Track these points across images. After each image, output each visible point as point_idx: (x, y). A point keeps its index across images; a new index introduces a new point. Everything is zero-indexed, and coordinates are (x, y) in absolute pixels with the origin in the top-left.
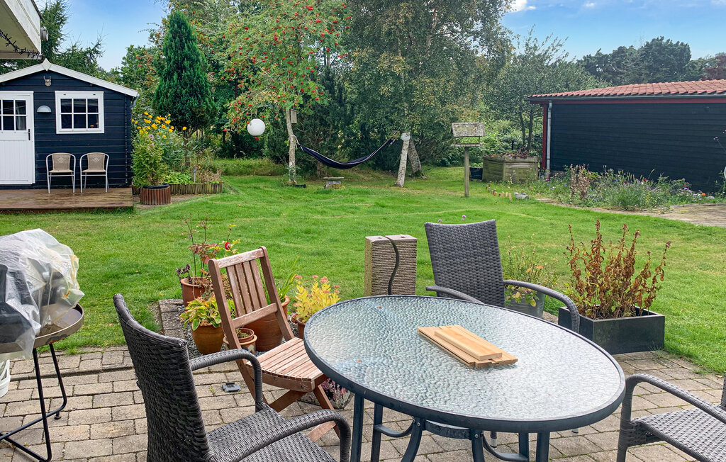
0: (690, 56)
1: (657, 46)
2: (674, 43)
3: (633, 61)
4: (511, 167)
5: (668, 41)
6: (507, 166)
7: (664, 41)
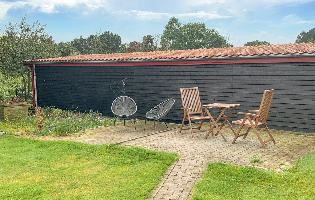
0: (121, 42)
1: (107, 36)
2: (114, 34)
3: (97, 43)
4: (9, 109)
5: (111, 33)
6: (6, 109)
7: (110, 33)
